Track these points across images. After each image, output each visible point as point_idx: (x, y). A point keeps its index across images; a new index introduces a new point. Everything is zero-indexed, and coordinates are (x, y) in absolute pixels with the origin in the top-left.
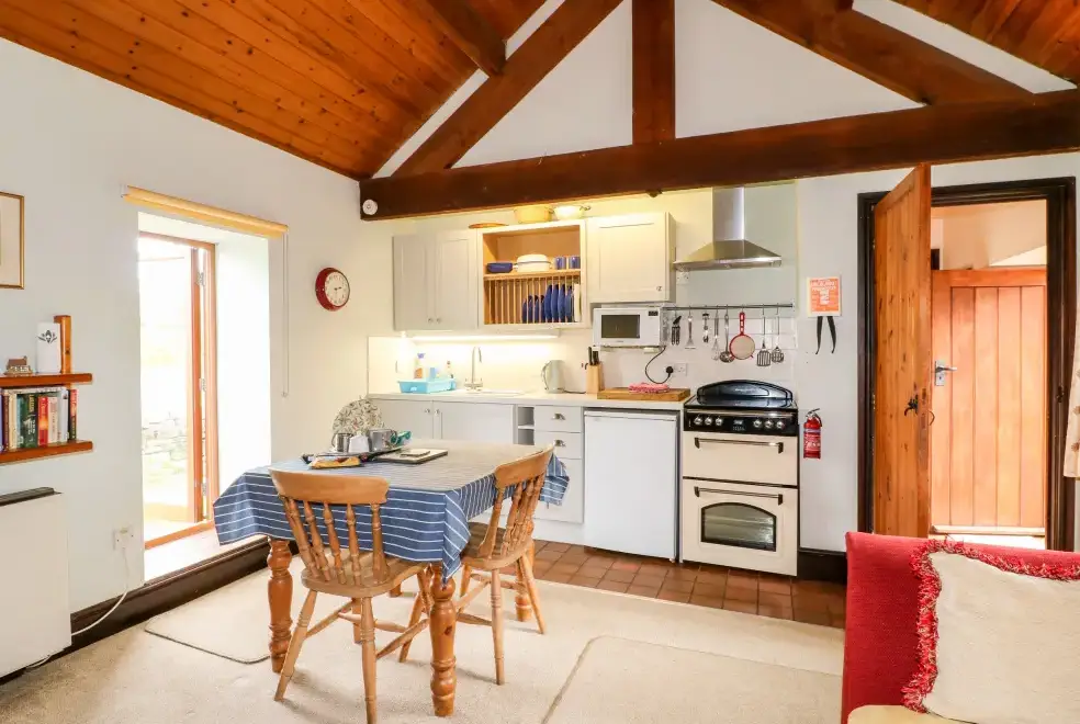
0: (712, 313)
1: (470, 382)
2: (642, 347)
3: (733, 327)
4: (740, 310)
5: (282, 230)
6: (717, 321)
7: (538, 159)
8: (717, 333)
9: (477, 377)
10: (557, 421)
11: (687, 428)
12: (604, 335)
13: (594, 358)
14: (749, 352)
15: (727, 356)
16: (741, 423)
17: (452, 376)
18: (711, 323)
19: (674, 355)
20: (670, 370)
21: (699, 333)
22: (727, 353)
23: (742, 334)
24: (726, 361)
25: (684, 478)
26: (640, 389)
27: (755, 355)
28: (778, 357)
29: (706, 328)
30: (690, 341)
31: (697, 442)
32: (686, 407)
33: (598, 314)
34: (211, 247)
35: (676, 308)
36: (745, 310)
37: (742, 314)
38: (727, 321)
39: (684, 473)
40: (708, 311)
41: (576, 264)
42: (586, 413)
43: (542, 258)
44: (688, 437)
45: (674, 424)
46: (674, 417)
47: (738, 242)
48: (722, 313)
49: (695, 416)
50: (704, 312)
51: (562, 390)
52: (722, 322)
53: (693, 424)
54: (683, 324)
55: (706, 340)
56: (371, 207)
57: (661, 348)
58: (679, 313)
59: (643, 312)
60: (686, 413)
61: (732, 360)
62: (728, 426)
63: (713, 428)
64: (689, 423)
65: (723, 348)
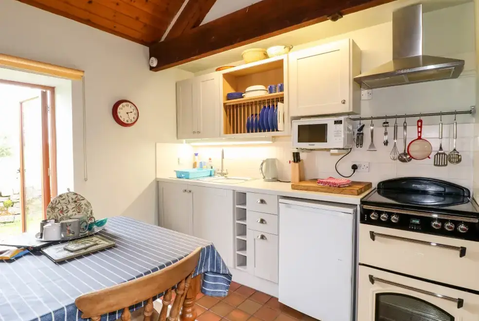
0: (392, 122)
1: (220, 172)
2: (329, 150)
3: (412, 132)
4: (418, 118)
5: (81, 74)
6: (396, 128)
7: (245, 9)
8: (395, 137)
9: (225, 168)
10: (261, 205)
11: (363, 221)
12: (300, 140)
13: (296, 157)
14: (426, 154)
15: (405, 157)
16: (418, 222)
17: (212, 168)
18: (391, 130)
19: (359, 155)
20: (355, 167)
21: (380, 137)
22: (405, 154)
23: (420, 138)
24: (403, 161)
25: (360, 264)
26: (326, 183)
27: (432, 156)
28: (455, 158)
29: (386, 134)
30: (372, 145)
31: (373, 235)
32: (363, 202)
33: (296, 124)
34: (53, 89)
35: (361, 119)
36: (422, 118)
37: (420, 121)
38: (405, 127)
39: (361, 260)
40: (388, 120)
41: (281, 89)
42: (281, 200)
43: (262, 87)
44: (365, 229)
45: (351, 217)
46: (351, 210)
47: (418, 57)
48: (401, 121)
49: (371, 211)
50: (384, 120)
51: (276, 179)
52: (400, 129)
53: (369, 218)
54: (367, 131)
55: (386, 143)
56: (154, 63)
57: (347, 150)
58: (363, 122)
59: (330, 122)
60: (362, 208)
61: (410, 160)
62: (404, 223)
63: (388, 224)
64: (365, 217)
65: (401, 149)
